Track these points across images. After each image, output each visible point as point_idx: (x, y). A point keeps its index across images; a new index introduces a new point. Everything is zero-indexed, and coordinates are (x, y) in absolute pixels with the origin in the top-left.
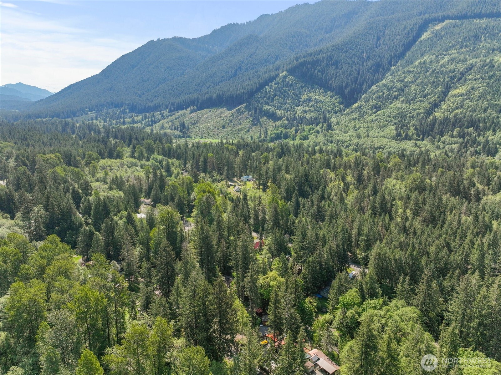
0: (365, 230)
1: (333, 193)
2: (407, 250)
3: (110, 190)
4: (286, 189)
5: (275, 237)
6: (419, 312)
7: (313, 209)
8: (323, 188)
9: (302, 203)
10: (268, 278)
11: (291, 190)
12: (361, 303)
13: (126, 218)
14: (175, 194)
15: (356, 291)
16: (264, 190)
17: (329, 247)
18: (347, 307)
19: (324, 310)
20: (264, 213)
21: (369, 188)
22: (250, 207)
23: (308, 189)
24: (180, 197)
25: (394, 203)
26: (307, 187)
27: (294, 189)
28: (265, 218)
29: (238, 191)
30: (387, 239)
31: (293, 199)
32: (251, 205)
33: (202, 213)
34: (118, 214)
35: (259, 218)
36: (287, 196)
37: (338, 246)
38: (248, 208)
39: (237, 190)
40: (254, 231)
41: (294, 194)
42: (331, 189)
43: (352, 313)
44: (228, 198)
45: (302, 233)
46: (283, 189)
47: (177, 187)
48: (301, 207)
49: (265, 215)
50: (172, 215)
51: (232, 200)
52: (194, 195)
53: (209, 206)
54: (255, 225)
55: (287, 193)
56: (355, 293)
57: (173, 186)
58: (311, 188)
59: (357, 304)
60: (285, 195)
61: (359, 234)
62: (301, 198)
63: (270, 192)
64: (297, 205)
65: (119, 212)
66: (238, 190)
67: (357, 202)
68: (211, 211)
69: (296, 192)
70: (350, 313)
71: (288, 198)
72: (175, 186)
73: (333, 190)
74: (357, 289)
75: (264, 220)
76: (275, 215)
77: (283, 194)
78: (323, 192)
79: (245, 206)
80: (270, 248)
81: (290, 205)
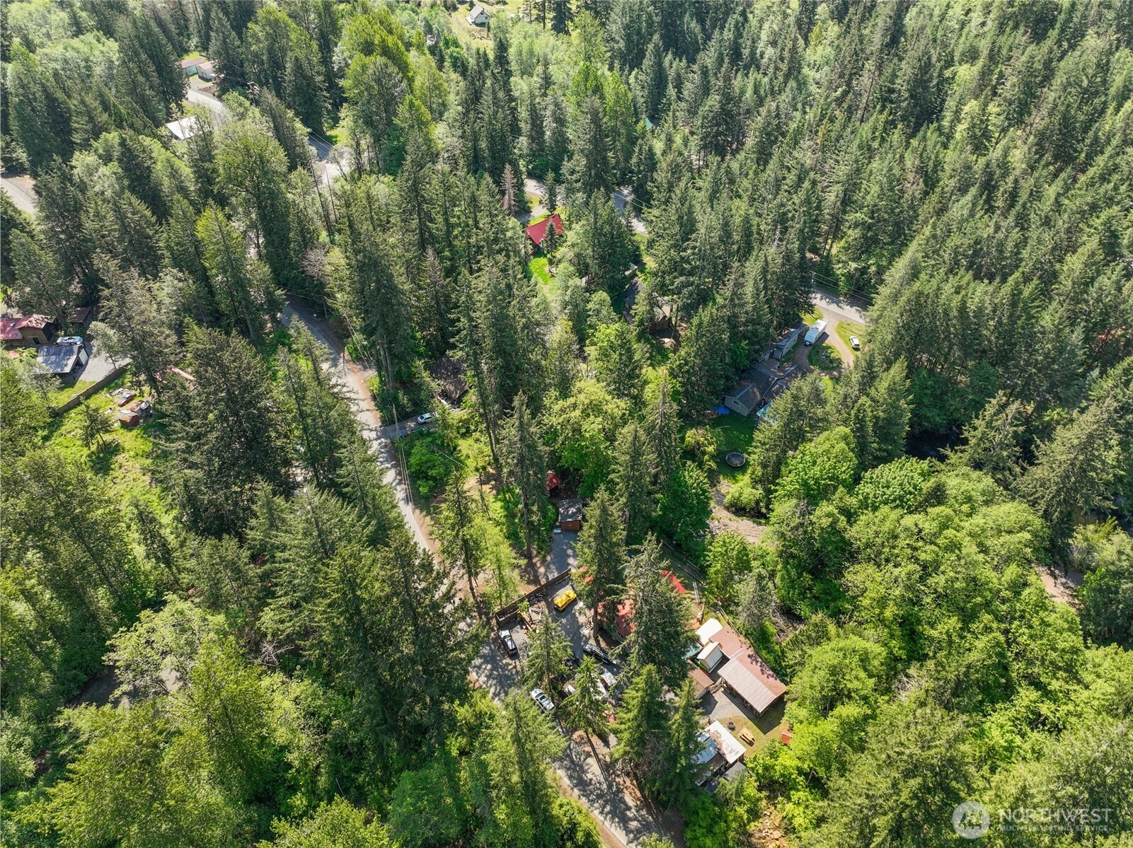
0: (871, 192)
1: (764, 36)
2: (1004, 280)
3: (76, 35)
4: (627, 27)
5: (596, 222)
6: (1037, 522)
7: (709, 103)
8: (737, 22)
9: (672, 74)
10: (575, 406)
11: (640, 29)
12: (857, 479)
13: (120, 161)
14: (283, 50)
15: (845, 438)
16: (560, 27)
17: (760, 264)
18: (813, 494)
19: (737, 462)
20: (560, 121)
21: (880, 22)
22: (516, 94)
23: (693, 24)
24: (298, 66)
25: (947, 73)
26: (691, 16)
27: (650, 24)
28: (562, 134)
29: (482, 25)
30: (934, 227)
31: (647, 62)
32: (521, 85)
33: (369, 122)
34: (95, 144)
35: (543, 133)
36: (629, 50)
37: (788, 257)
38: (512, 99)
39: (478, 21)
40: (531, 175)
41: (651, 46)
42: (761, 21)
43: (829, 515)
44: (451, 56)
45: (681, 218)
46: (616, 25)
47: (286, 25)
48: (671, 91)
49: (563, 125)
50: (261, 157)
51: (460, 66)
52: (341, 52)
53: (389, 103)
54: (534, 155)
55: (628, 38)
56: (842, 445)
57: (269, 23)
58: (701, 21)
59: (843, 482)
60: (622, 44)
61: (847, 201)
62: (670, 56)
63: (575, 34)
64: (660, 81)
65: (97, 138)
66: (482, 19)
67: (841, 76)
68: (396, 121)
69: (656, 37)
70: (824, 513)
71: (630, 58)
72: (277, 21)
73: (766, 26)
74: (847, 430)
75: (562, 145)
76: (595, 137)
77: (618, 42)
78: (739, 35)
79: (501, 95)
80: (578, 255)
81: (637, 83)
